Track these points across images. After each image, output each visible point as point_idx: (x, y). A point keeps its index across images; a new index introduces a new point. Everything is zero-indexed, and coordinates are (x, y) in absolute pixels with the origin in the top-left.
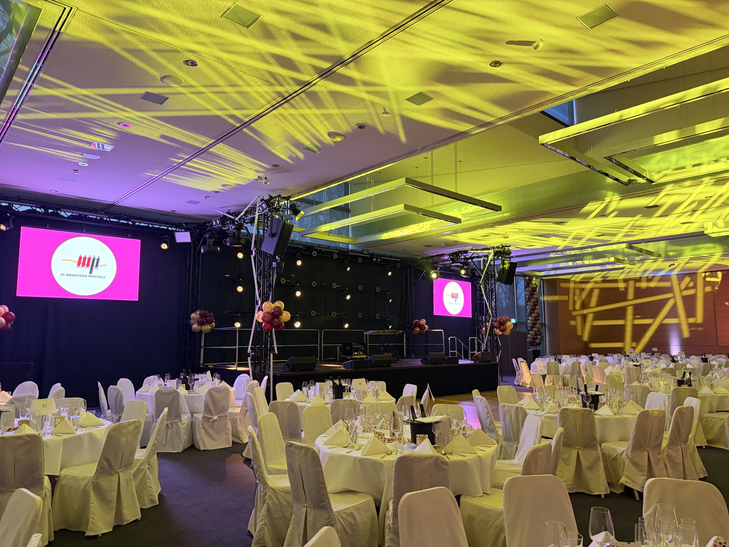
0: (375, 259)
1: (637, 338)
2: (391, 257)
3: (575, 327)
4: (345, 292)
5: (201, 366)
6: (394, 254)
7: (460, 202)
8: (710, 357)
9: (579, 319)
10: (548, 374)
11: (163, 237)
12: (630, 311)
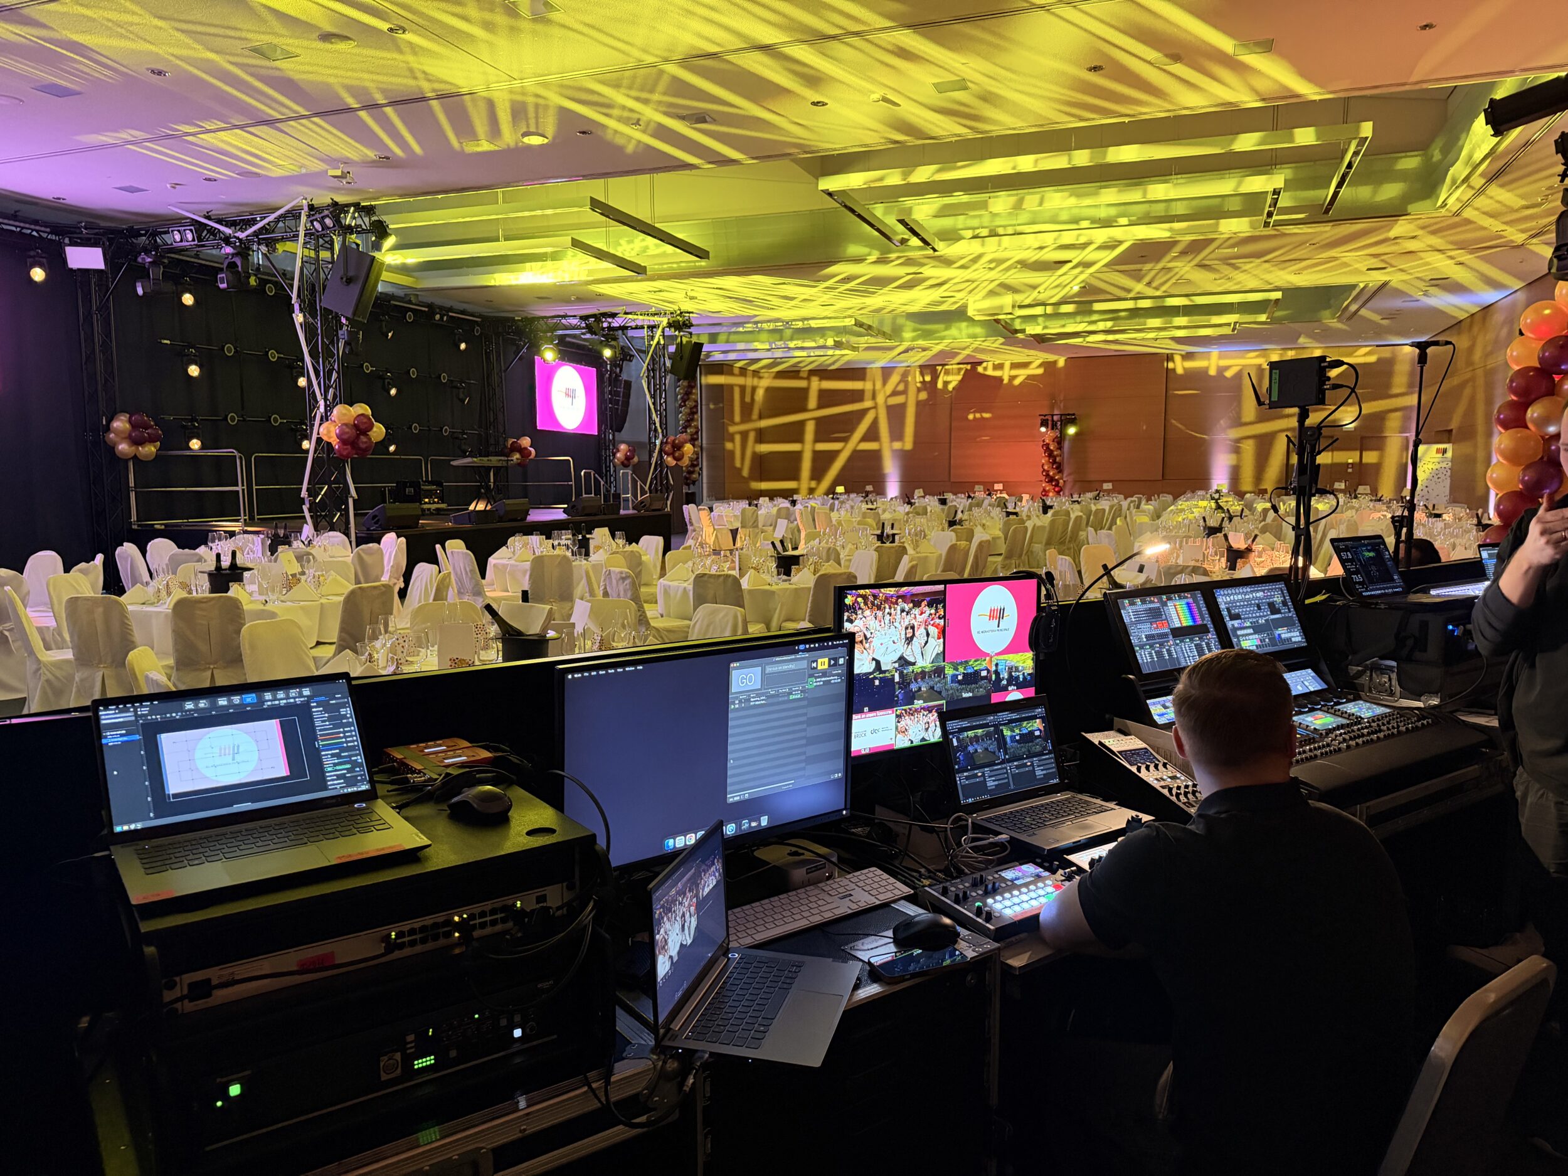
0: (438, 317)
1: (818, 474)
2: (463, 312)
3: (732, 453)
4: (386, 381)
5: (135, 527)
6: (469, 308)
7: (626, 227)
8: (949, 496)
9: (738, 438)
10: (742, 527)
11: (32, 253)
12: (810, 429)
